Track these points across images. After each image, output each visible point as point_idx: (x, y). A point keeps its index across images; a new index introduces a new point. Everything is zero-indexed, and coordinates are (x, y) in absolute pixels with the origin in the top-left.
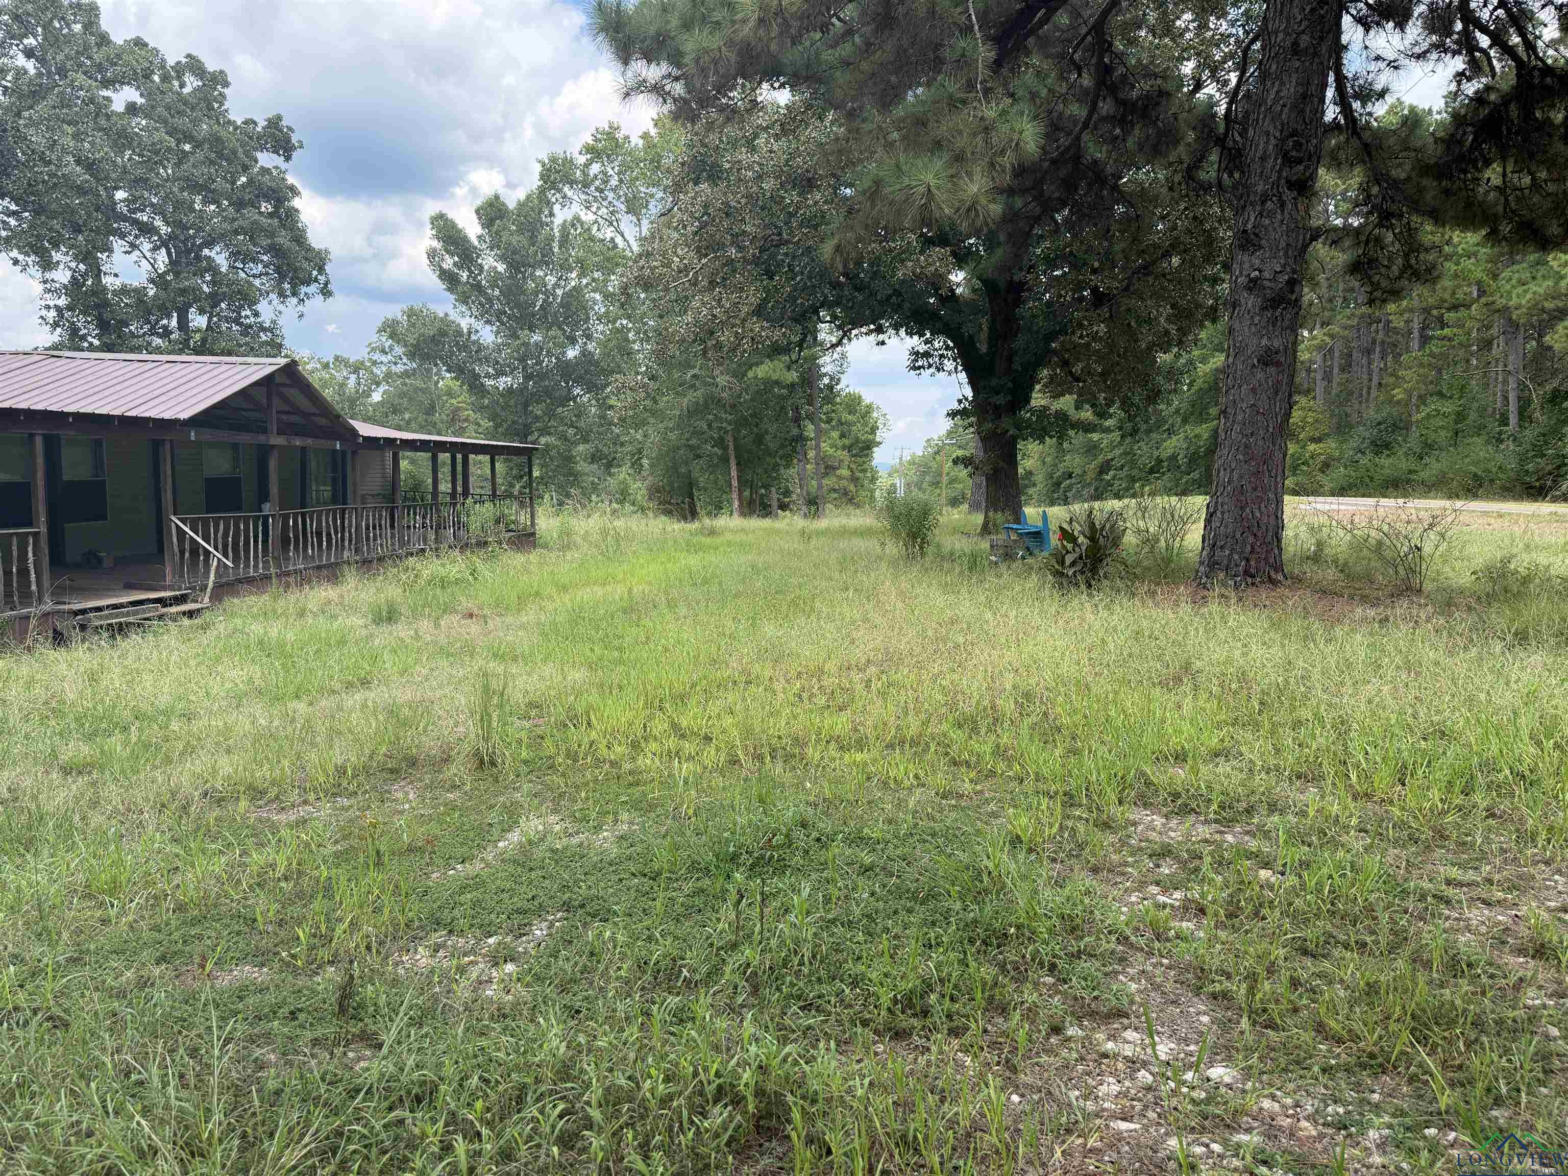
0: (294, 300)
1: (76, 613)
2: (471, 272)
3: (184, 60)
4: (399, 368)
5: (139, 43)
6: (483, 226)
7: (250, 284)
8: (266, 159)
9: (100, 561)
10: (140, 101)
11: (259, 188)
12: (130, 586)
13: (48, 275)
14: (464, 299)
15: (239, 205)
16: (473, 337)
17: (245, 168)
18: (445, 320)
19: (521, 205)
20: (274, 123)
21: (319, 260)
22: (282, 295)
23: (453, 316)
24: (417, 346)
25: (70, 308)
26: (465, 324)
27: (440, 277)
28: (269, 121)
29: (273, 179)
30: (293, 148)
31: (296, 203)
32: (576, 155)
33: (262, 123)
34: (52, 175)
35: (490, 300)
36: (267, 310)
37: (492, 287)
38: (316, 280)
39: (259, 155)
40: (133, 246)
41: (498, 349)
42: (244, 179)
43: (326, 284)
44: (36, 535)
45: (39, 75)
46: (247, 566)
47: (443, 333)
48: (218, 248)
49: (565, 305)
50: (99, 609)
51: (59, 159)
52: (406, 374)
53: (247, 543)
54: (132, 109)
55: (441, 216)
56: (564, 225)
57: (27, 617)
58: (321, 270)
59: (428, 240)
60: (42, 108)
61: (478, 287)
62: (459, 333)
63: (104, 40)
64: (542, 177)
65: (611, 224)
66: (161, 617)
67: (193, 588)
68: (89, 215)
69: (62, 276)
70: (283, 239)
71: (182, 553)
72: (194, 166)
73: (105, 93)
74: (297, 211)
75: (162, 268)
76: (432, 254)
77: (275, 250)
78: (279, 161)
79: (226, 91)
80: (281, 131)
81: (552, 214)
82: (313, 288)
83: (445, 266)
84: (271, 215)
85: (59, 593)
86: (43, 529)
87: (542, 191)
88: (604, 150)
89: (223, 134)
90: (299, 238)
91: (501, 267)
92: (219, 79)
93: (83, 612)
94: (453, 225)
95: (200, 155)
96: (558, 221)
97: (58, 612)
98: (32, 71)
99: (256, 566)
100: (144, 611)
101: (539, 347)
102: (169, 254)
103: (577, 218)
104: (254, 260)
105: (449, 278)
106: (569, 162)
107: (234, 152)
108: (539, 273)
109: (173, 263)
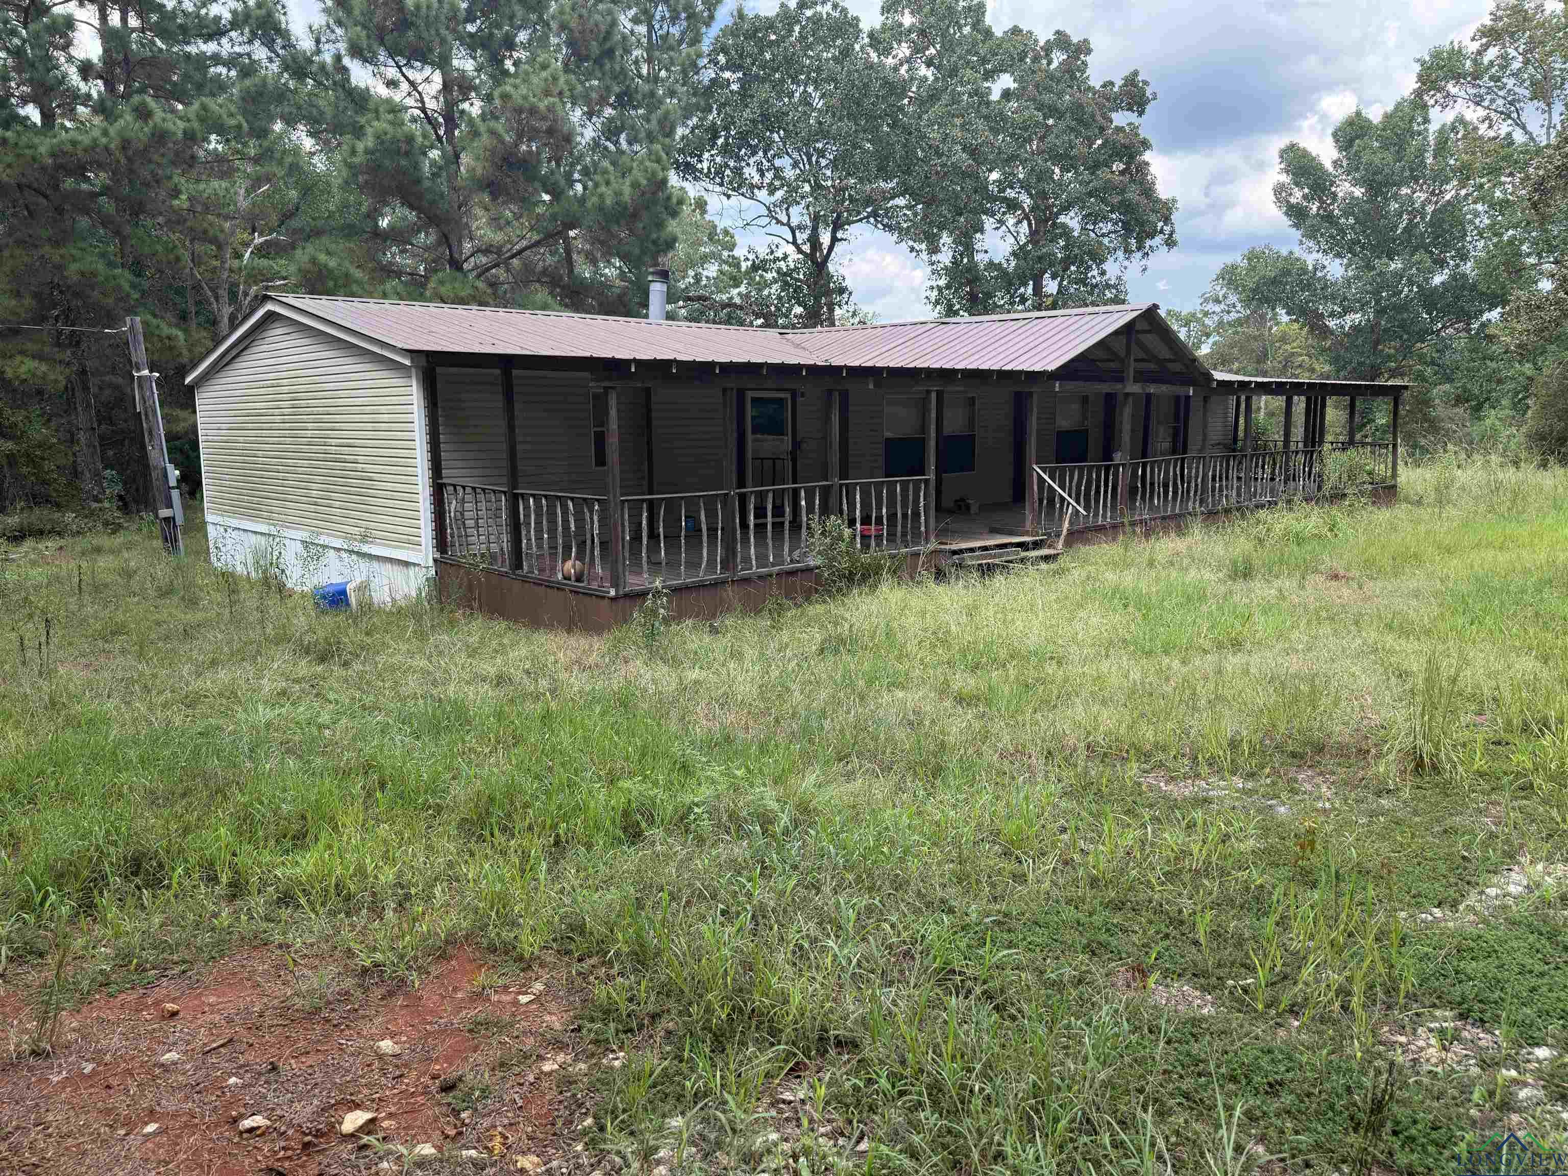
0: (1139, 255)
1: (955, 553)
2: (1322, 202)
3: (1052, 38)
4: (1234, 316)
5: (1016, 31)
6: (1341, 149)
7: (1100, 243)
8: (1121, 118)
9: (968, 507)
10: (1013, 86)
11: (1114, 147)
12: (994, 531)
13: (934, 258)
14: (1311, 234)
15: (1094, 168)
16: (1319, 274)
17: (1102, 129)
18: (1290, 258)
19: (1387, 117)
20: (1131, 80)
21: (1165, 211)
22: (1128, 251)
23: (1298, 252)
24: (1255, 291)
25: (948, 287)
26: (1310, 260)
27: (1286, 214)
28: (1126, 79)
29: (1127, 136)
30: (1148, 101)
31: (1147, 156)
32: (1467, 42)
33: (1119, 83)
34: (944, 165)
35: (1342, 232)
36: (1112, 268)
37: (1346, 214)
38: (1162, 232)
39: (1114, 115)
40: (1001, 222)
41: (1348, 282)
42: (1099, 142)
43: (1171, 235)
44: (927, 481)
45: (937, 79)
46: (1096, 515)
47: (1286, 273)
48: (1072, 214)
49: (1436, 222)
50: (972, 550)
51: (950, 150)
52: (1239, 322)
53: (1098, 492)
54: (1007, 94)
55: (1292, 147)
56: (1442, 131)
57: (917, 555)
58: (1167, 220)
59: (1276, 175)
60: (937, 109)
61: (1329, 218)
62: (1304, 271)
63: (988, 33)
64: (1420, 78)
65: (1509, 117)
66: (1022, 560)
67: (1049, 535)
68: (969, 197)
69: (945, 257)
70: (1133, 195)
71: (1041, 501)
72: (1057, 137)
73: (986, 85)
74: (1147, 164)
75: (1023, 240)
76: (1279, 190)
77: (1126, 207)
78: (1132, 117)
79: (1088, 59)
80: (1136, 86)
81: (1426, 121)
82: (1158, 240)
83: (1293, 200)
84: (1122, 173)
85: (943, 534)
86: (931, 476)
87: (1419, 93)
88: (1505, 30)
89: (1084, 100)
90: (1148, 191)
91: (1358, 192)
92: (1084, 48)
93: (961, 551)
94: (1305, 154)
95: (1062, 125)
96: (1434, 127)
97: (941, 551)
98: (931, 78)
99: (1104, 516)
100: (1008, 554)
101: (1398, 275)
102: (1030, 225)
103: (1461, 120)
104: (1105, 219)
105: (1297, 214)
106: (1457, 54)
107: (1093, 116)
108: (1405, 191)
109: (1033, 233)
